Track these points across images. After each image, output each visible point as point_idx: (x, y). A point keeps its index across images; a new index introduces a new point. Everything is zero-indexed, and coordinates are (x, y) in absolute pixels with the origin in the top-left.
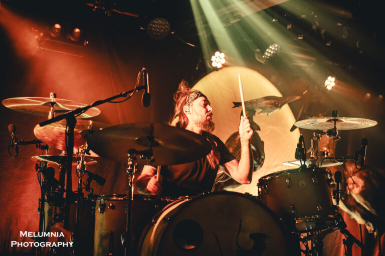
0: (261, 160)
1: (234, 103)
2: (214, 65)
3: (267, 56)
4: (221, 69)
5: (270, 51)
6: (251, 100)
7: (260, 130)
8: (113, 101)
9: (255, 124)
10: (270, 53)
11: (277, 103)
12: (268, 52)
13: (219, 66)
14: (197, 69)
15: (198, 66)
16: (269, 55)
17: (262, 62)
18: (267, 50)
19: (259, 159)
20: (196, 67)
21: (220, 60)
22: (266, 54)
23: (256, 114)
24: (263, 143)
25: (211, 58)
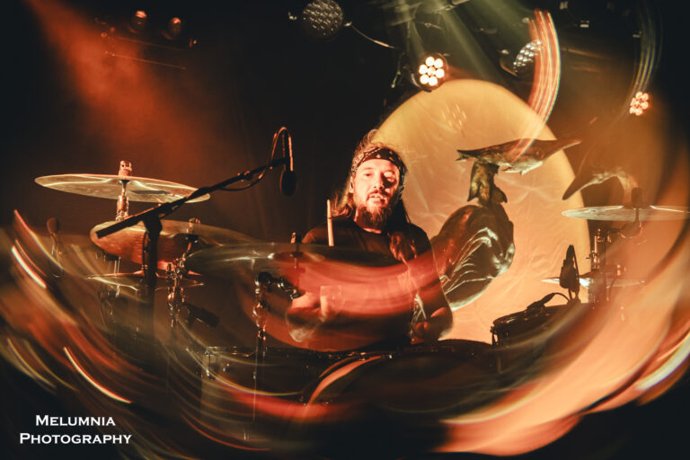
0: (507, 256)
1: (459, 151)
2: (424, 80)
3: (522, 61)
4: (435, 87)
5: (527, 53)
6: (490, 147)
7: (506, 201)
8: (228, 186)
9: (498, 189)
10: (528, 57)
11: (538, 153)
12: (524, 55)
13: (433, 82)
14: (393, 86)
15: (394, 81)
16: (525, 60)
17: (513, 73)
18: (522, 51)
19: (504, 256)
20: (392, 83)
21: (434, 73)
22: (521, 58)
23: (499, 170)
24: (511, 225)
25: (418, 68)
